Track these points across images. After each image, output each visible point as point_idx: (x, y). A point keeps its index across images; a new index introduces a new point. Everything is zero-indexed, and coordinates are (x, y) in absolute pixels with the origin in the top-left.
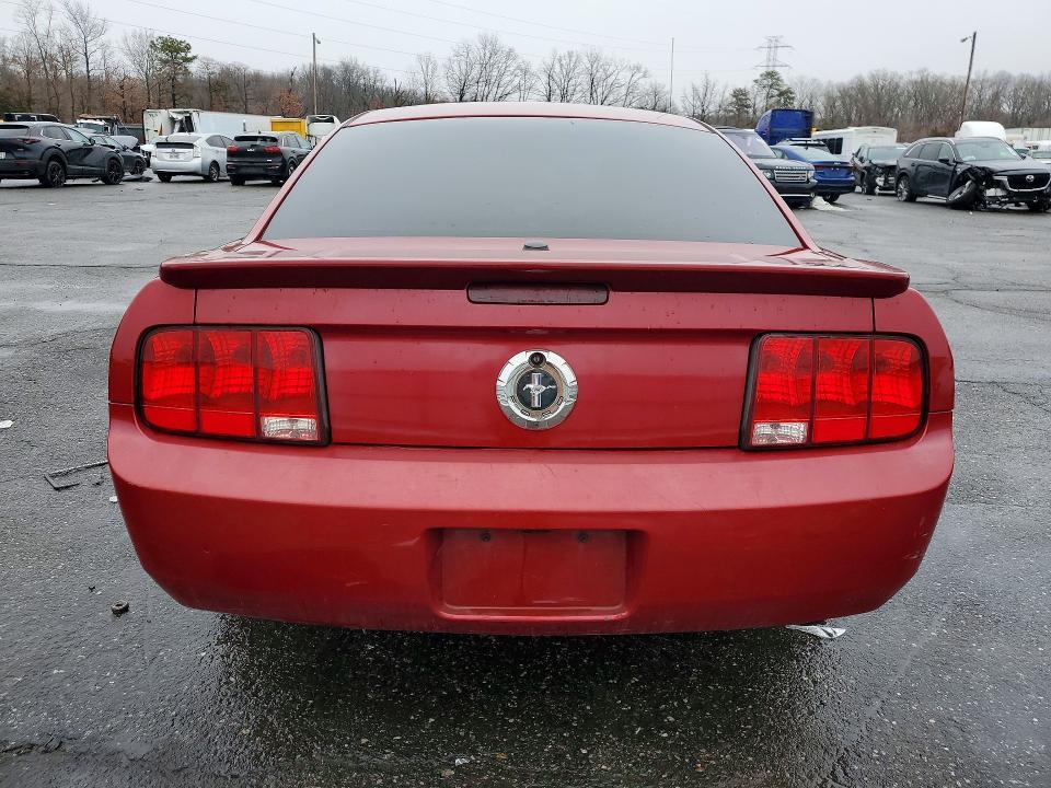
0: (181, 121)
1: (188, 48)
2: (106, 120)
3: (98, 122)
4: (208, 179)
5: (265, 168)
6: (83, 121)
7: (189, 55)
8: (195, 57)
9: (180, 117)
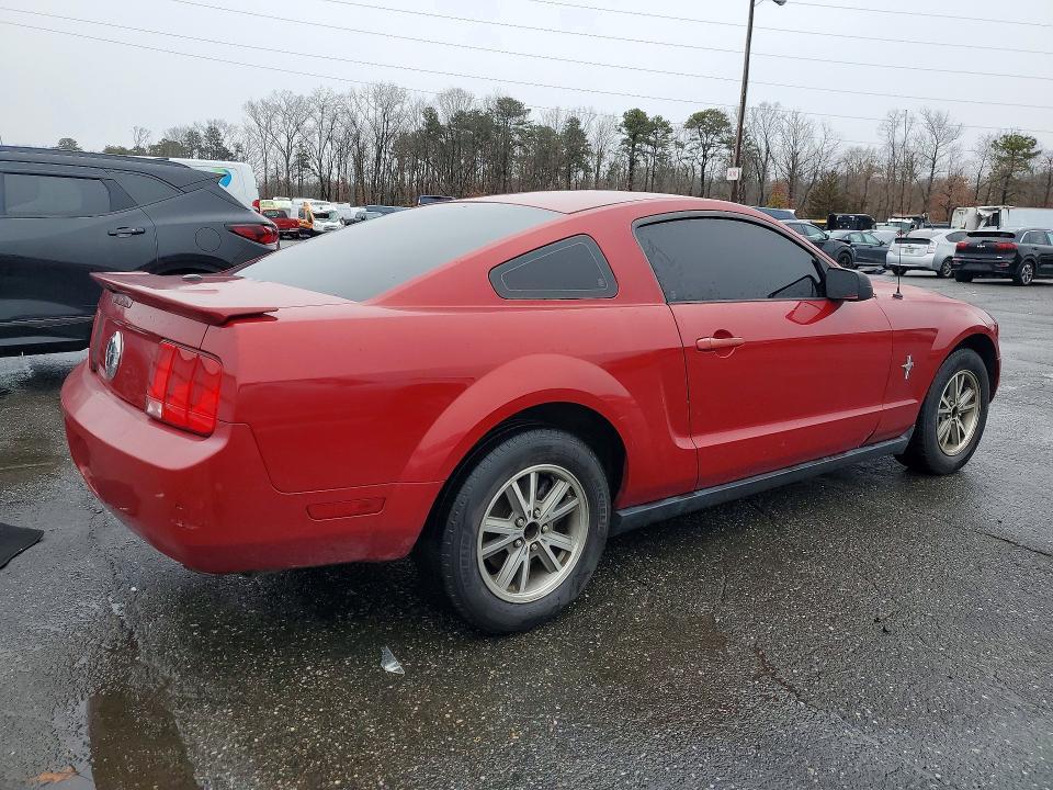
0: (988, 218)
1: (1034, 143)
2: (914, 218)
3: (906, 221)
4: (940, 275)
5: (992, 265)
6: (893, 220)
7: (1032, 151)
8: (1039, 152)
9: (988, 214)
